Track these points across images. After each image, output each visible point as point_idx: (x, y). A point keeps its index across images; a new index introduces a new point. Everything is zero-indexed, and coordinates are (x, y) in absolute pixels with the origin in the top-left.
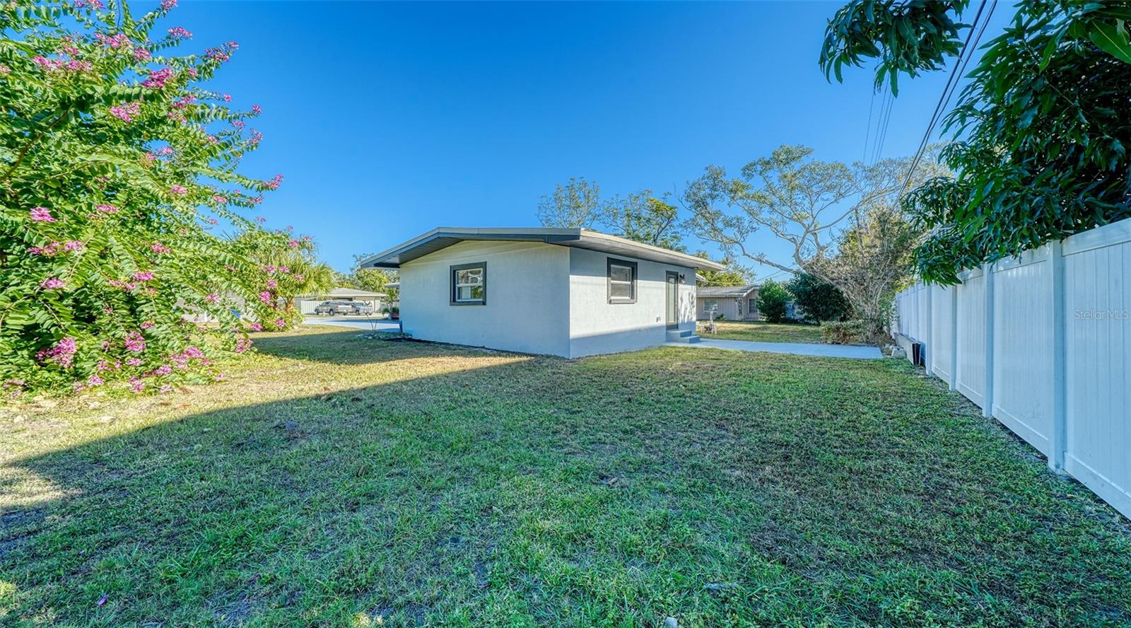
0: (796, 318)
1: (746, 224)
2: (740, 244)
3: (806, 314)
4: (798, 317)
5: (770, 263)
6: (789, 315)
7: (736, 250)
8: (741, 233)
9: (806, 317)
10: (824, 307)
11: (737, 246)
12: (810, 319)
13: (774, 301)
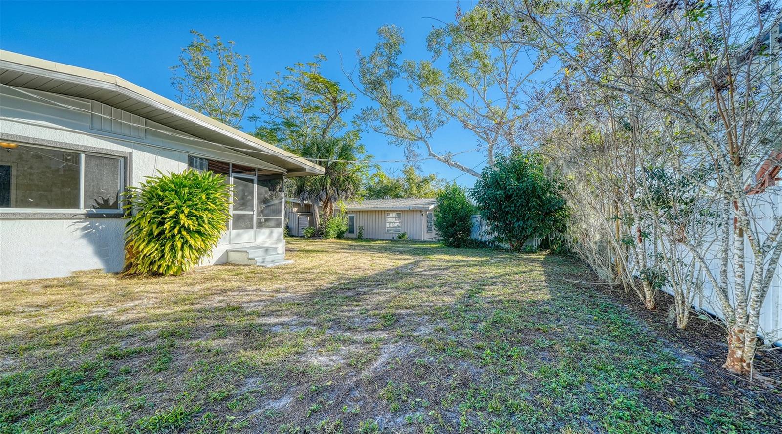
0: (484, 240)
1: (434, 115)
2: (425, 141)
3: (496, 234)
4: (487, 238)
5: (459, 167)
6: (475, 235)
7: (420, 149)
8: (427, 127)
9: (495, 238)
10: (521, 223)
11: (420, 143)
12: (501, 241)
13: (455, 215)
